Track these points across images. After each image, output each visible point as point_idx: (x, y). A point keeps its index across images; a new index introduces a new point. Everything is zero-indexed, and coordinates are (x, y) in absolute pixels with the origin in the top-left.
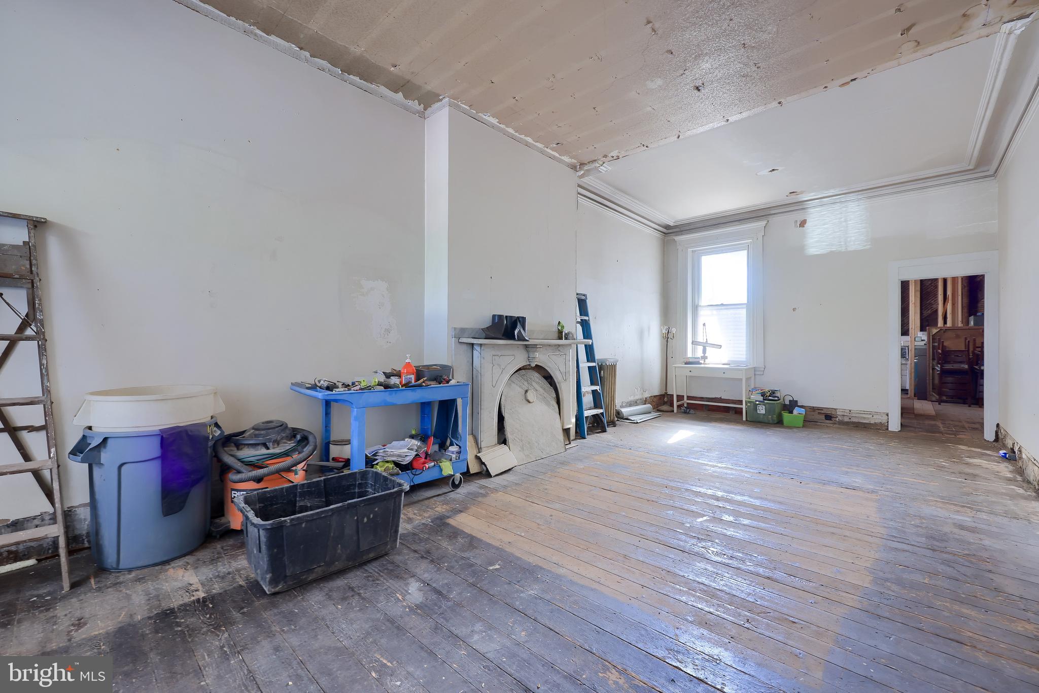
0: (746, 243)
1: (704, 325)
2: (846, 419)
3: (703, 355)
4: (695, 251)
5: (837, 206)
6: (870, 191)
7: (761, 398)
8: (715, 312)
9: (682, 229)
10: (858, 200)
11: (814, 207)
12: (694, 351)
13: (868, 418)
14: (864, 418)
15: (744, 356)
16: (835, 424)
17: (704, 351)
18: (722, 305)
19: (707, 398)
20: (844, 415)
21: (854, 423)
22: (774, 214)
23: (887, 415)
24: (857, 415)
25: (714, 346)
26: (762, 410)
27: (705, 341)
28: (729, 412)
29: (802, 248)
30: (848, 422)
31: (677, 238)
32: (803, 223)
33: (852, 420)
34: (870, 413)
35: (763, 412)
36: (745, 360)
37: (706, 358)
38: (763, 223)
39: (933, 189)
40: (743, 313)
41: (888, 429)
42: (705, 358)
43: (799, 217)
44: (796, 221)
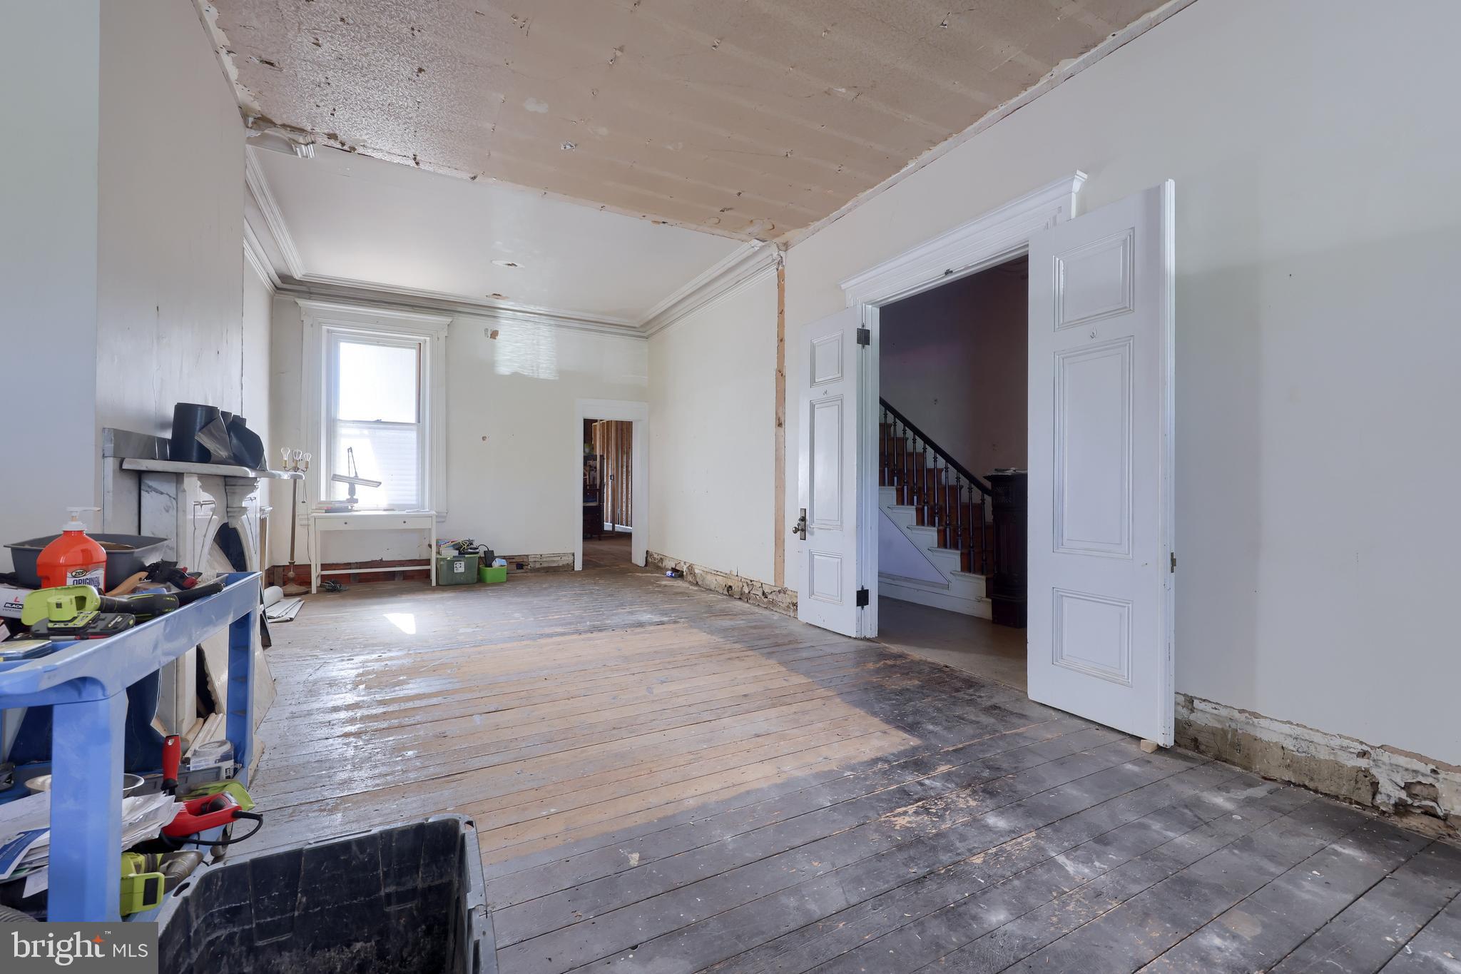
0: (419, 340)
1: (350, 450)
2: (538, 566)
3: (349, 497)
4: (333, 331)
5: (529, 325)
6: (560, 320)
7: (456, 553)
8: (366, 432)
9: (313, 290)
10: (550, 325)
11: (507, 319)
12: (329, 489)
13: (558, 561)
14: (554, 561)
15: (414, 498)
16: (526, 572)
17: (352, 491)
18: (378, 422)
19: (356, 563)
20: (535, 561)
21: (544, 568)
22: (460, 312)
23: (573, 555)
24: (548, 559)
25: (368, 483)
26: (460, 568)
27: (353, 475)
28: (394, 580)
29: (492, 365)
30: (539, 568)
31: (303, 303)
32: (494, 335)
33: (543, 565)
34: (559, 555)
35: (462, 570)
36: (414, 503)
37: (356, 501)
38: (448, 320)
39: (610, 335)
40: (412, 436)
41: (574, 569)
42: (353, 500)
43: (489, 324)
44: (487, 330)
